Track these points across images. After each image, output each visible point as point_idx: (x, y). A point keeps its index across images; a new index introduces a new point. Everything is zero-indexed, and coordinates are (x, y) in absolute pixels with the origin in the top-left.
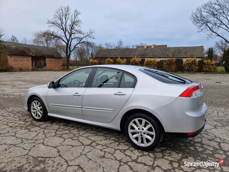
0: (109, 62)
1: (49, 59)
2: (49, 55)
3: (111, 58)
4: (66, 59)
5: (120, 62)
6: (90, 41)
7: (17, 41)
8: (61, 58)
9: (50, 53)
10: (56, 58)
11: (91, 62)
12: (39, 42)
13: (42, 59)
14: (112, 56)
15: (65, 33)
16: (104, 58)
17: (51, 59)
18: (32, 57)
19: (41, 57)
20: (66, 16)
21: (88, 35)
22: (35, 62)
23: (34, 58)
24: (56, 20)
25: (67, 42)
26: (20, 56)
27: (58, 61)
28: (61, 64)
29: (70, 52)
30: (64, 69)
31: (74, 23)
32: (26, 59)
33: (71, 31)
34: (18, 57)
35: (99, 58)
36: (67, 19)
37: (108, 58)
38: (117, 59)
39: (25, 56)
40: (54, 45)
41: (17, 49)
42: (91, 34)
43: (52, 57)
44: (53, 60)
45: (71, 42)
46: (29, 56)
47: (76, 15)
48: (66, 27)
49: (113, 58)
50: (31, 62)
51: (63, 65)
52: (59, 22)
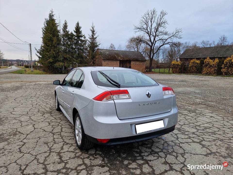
0: (194, 63)
1: (134, 63)
2: (134, 59)
3: (198, 59)
4: (149, 62)
5: (208, 63)
6: (176, 42)
7: (114, 48)
8: (145, 60)
9: (135, 57)
10: (140, 61)
11: (173, 64)
12: (131, 47)
13: (128, 63)
14: (201, 56)
15: (150, 36)
16: (189, 59)
17: (135, 62)
18: (120, 61)
19: (127, 61)
20: (152, 19)
21: (174, 35)
22: (122, 65)
23: (121, 62)
24: (143, 25)
25: (151, 45)
26: (111, 60)
27: (141, 63)
28: (144, 67)
29: (154, 54)
30: (147, 71)
31: (159, 25)
32: (115, 63)
33: (156, 33)
34: (110, 61)
35: (184, 59)
36: (152, 22)
37: (194, 58)
38: (206, 60)
39: (115, 60)
40: (144, 48)
41: (109, 55)
42: (177, 34)
43: (136, 60)
44: (137, 63)
45: (154, 44)
46: (118, 60)
47: (161, 16)
48: (151, 31)
49: (201, 58)
50: (119, 65)
51: (147, 68)
52: (145, 26)
